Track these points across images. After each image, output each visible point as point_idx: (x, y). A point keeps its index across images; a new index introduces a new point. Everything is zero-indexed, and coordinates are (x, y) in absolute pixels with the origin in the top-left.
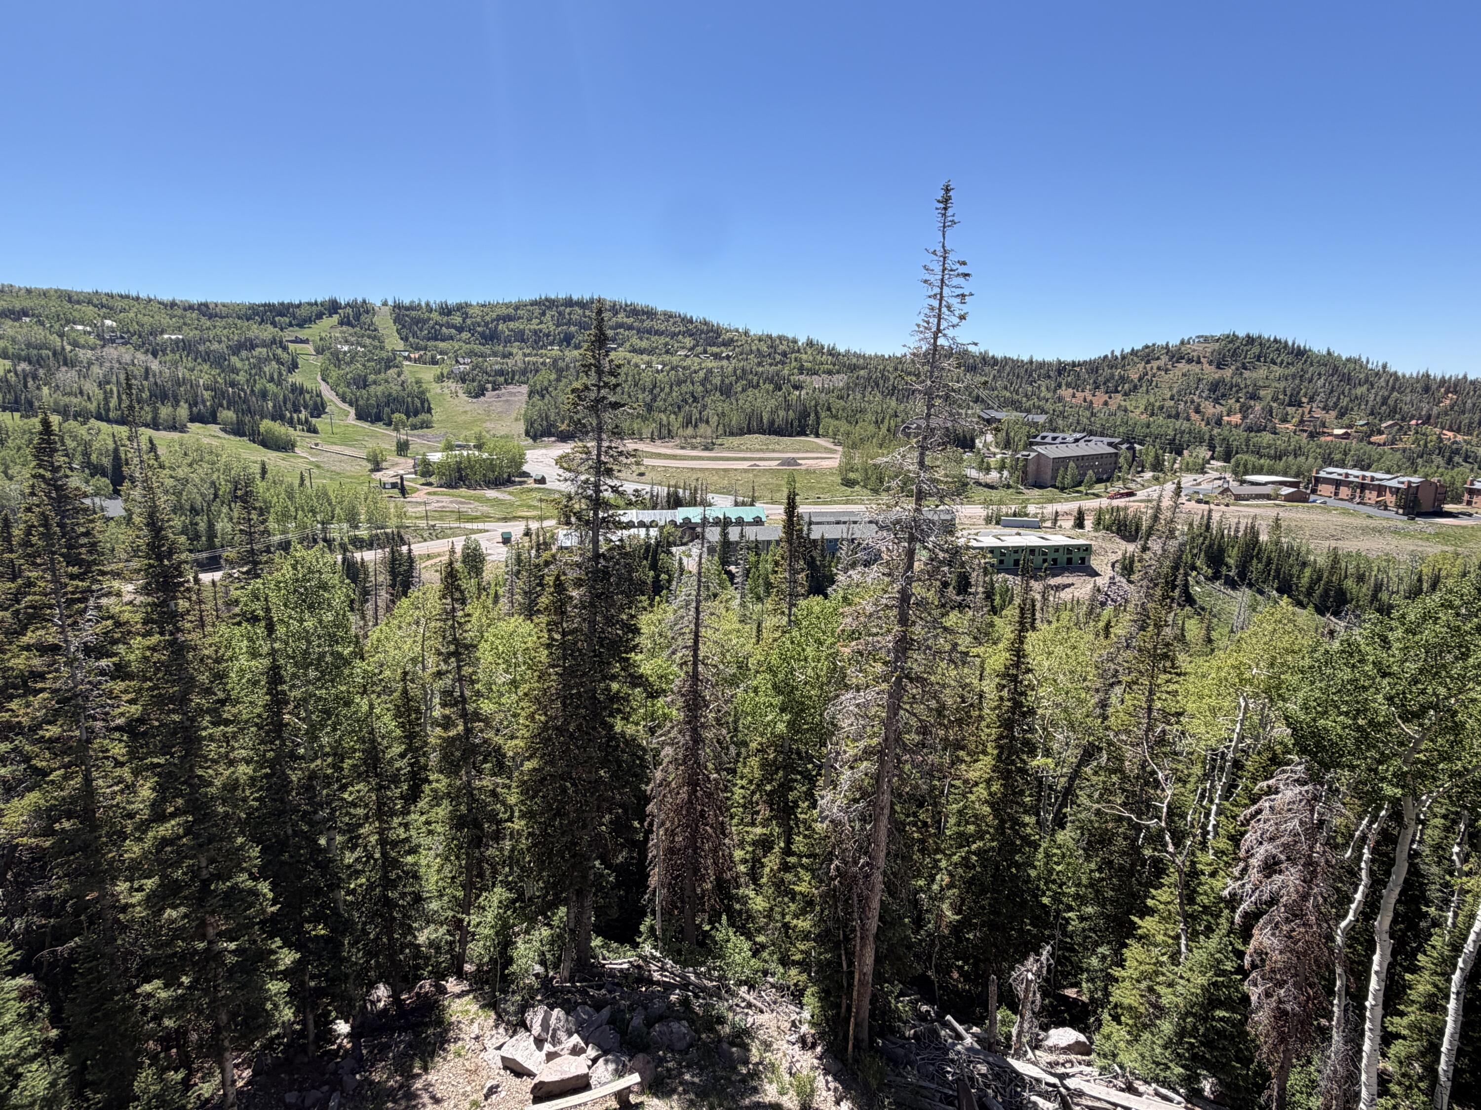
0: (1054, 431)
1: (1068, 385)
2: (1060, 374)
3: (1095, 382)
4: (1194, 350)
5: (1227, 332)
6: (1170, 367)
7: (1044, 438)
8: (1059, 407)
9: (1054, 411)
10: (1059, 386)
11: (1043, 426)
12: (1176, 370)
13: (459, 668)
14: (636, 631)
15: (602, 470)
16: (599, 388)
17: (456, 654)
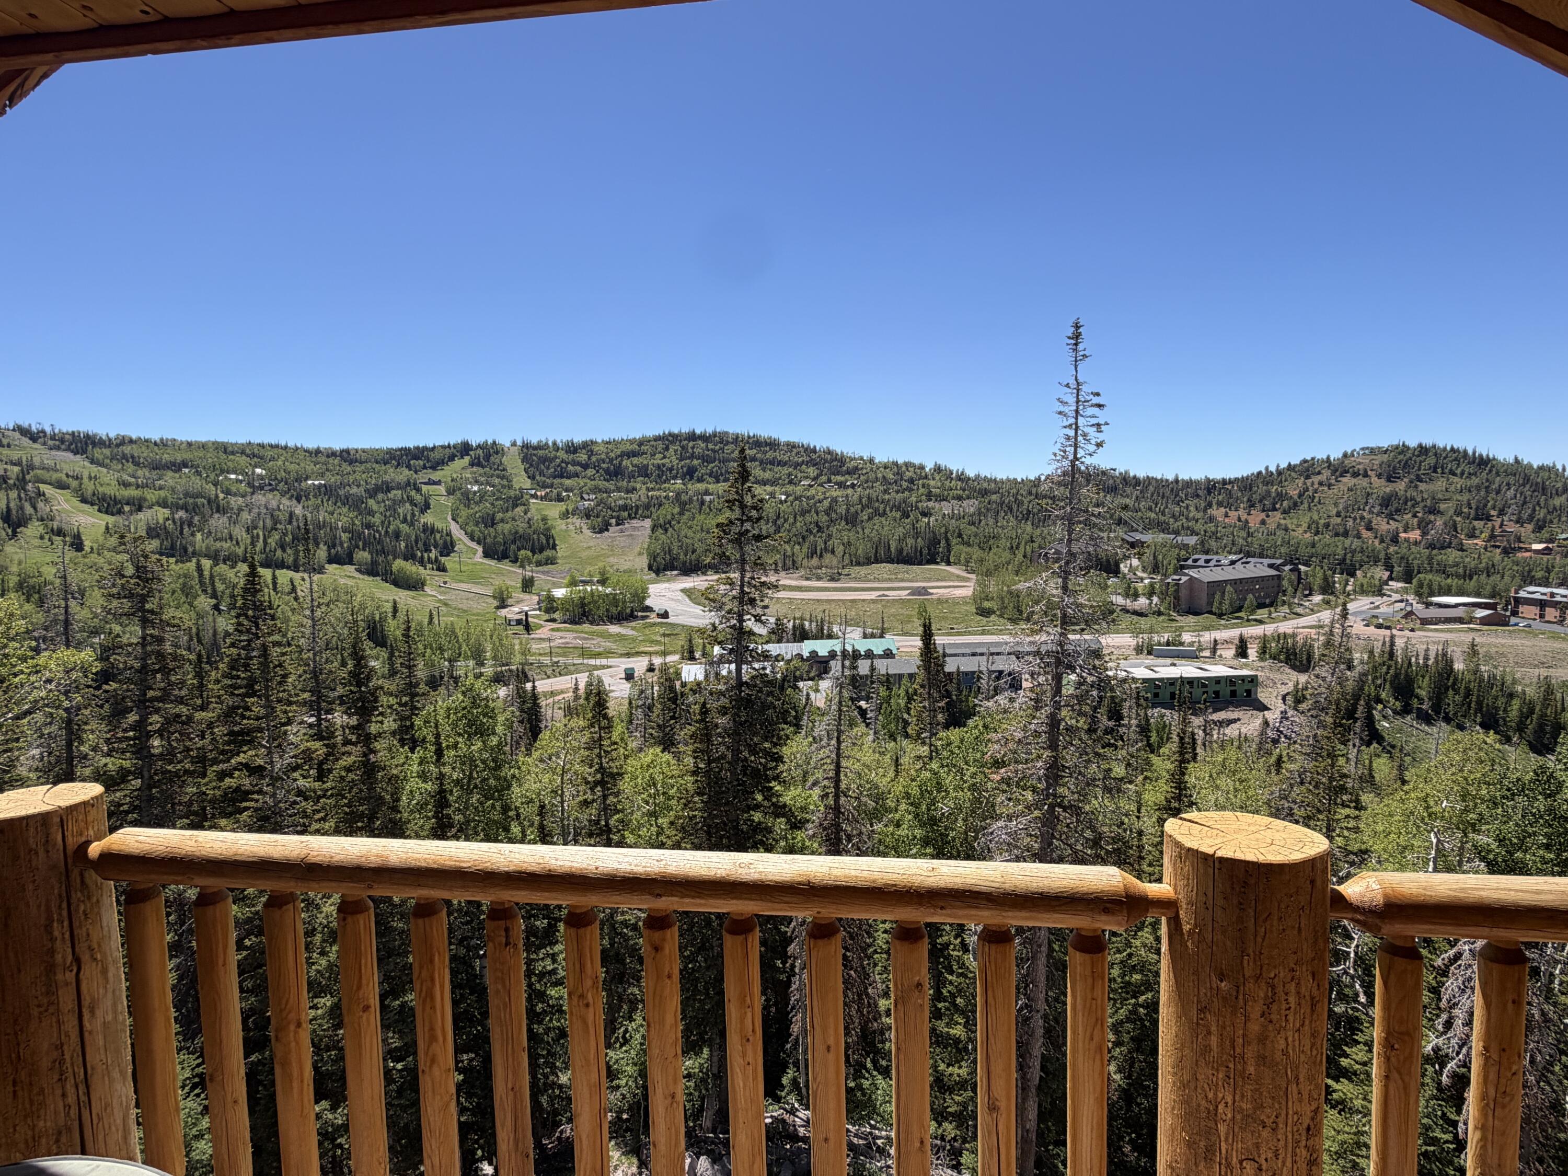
0: (1207, 553)
1: (1220, 504)
2: (1209, 493)
3: (1249, 500)
4: (1360, 463)
5: (1395, 443)
6: (1333, 481)
7: (1195, 561)
8: (1211, 527)
9: (1205, 531)
10: (1210, 505)
11: (1194, 548)
12: (1341, 485)
13: (605, 797)
14: (779, 759)
15: (746, 600)
16: (742, 522)
17: (602, 783)
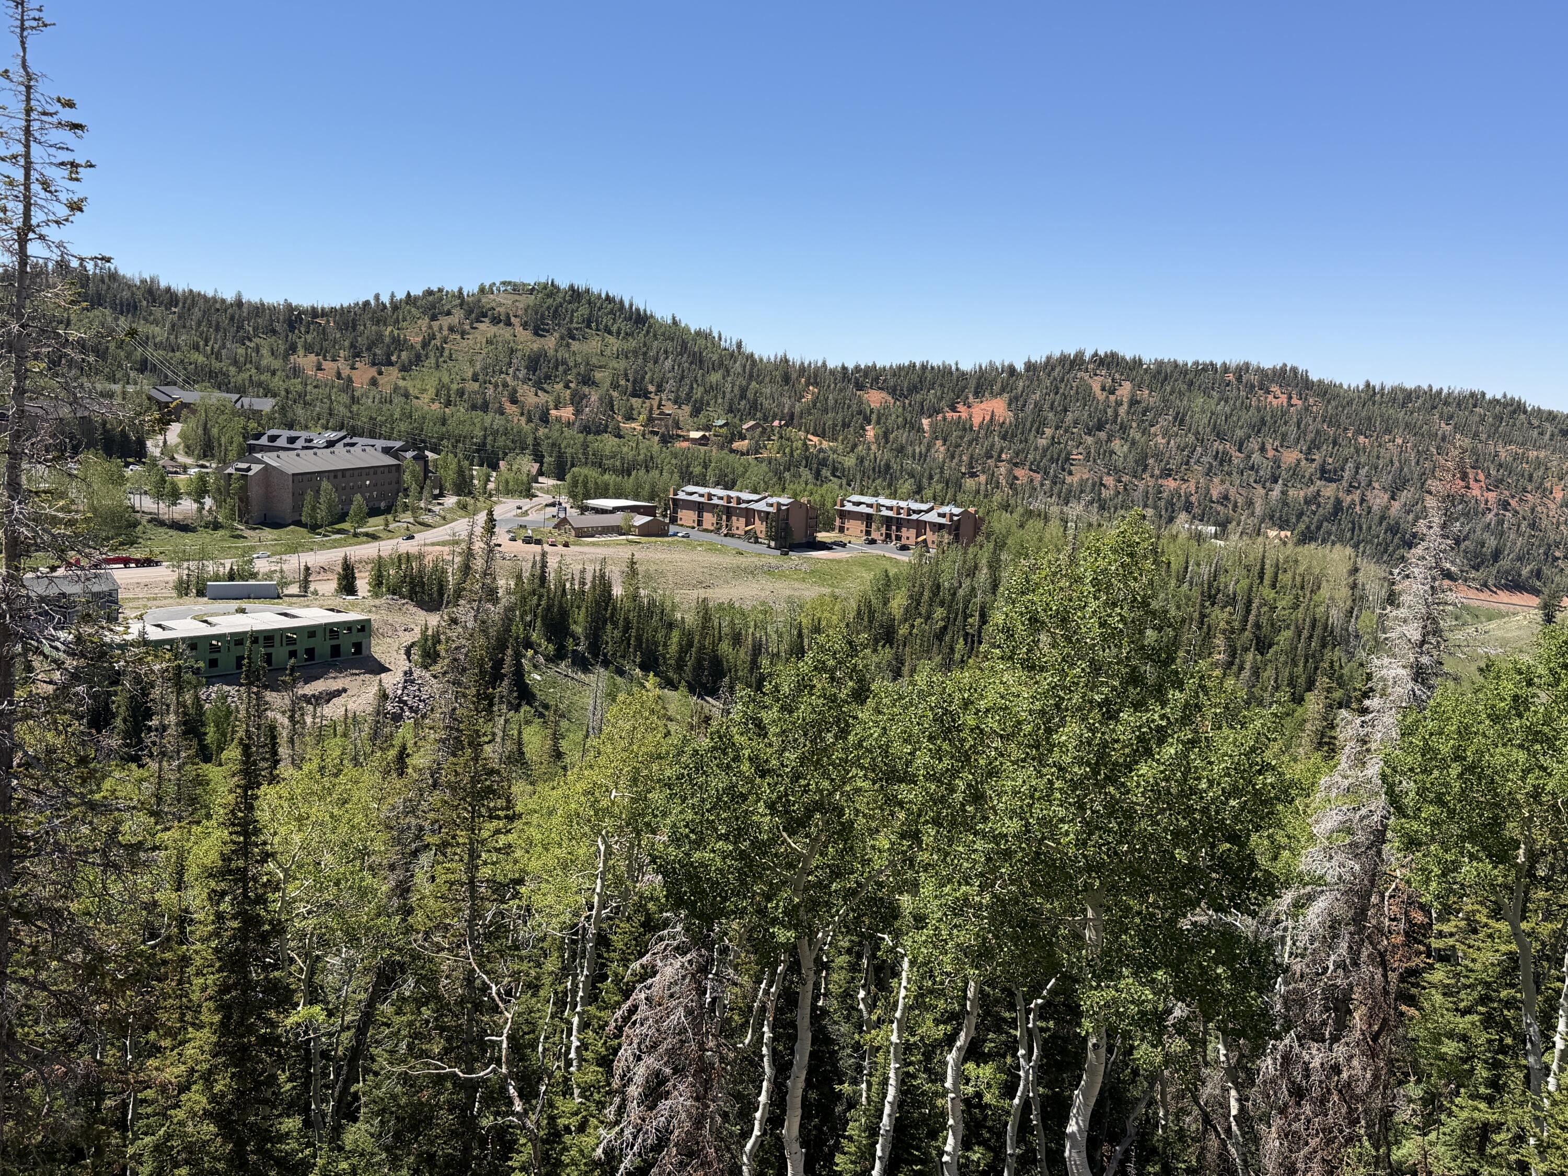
0: (291, 427)
1: (309, 349)
2: (292, 328)
3: (352, 346)
4: (501, 305)
5: (543, 280)
6: (467, 327)
7: (273, 438)
8: (296, 385)
9: (287, 391)
10: (293, 349)
11: (271, 418)
12: (477, 334)
